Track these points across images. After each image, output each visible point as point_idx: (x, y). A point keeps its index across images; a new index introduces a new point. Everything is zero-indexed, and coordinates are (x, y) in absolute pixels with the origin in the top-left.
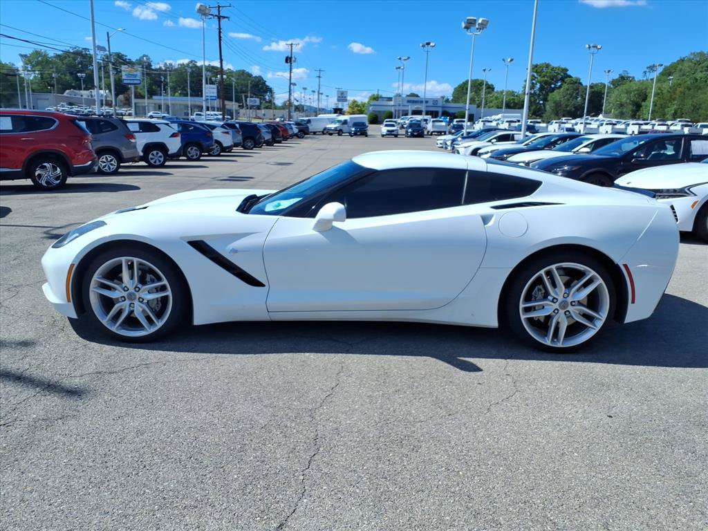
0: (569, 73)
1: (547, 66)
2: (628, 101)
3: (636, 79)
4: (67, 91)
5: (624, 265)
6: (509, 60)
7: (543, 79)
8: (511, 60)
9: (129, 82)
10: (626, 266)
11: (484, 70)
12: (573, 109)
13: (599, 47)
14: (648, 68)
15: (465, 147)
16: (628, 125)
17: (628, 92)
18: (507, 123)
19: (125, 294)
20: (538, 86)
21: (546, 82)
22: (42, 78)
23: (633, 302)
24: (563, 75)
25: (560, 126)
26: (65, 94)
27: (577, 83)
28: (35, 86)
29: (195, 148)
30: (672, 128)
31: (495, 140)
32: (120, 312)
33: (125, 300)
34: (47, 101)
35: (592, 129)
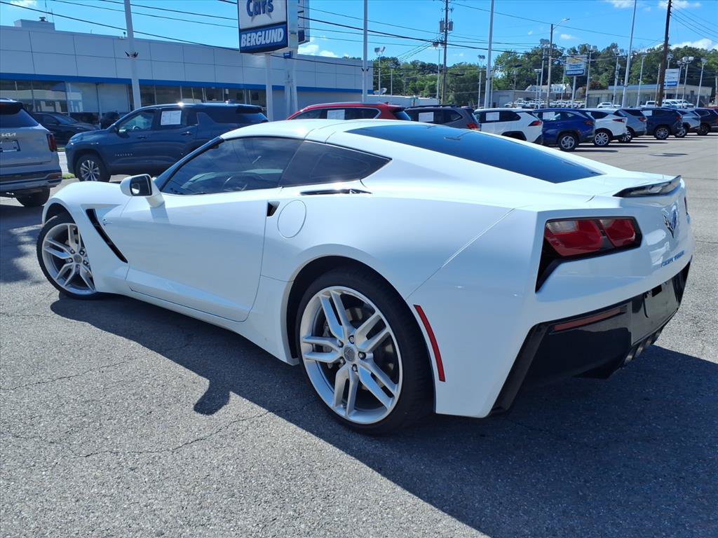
4: (529, 87)
5: (416, 306)
9: (572, 73)
10: (418, 308)
19: (72, 256)
22: (508, 76)
23: (442, 378)
26: (526, 90)
28: (500, 85)
29: (570, 137)
32: (70, 271)
33: (72, 261)
34: (507, 98)
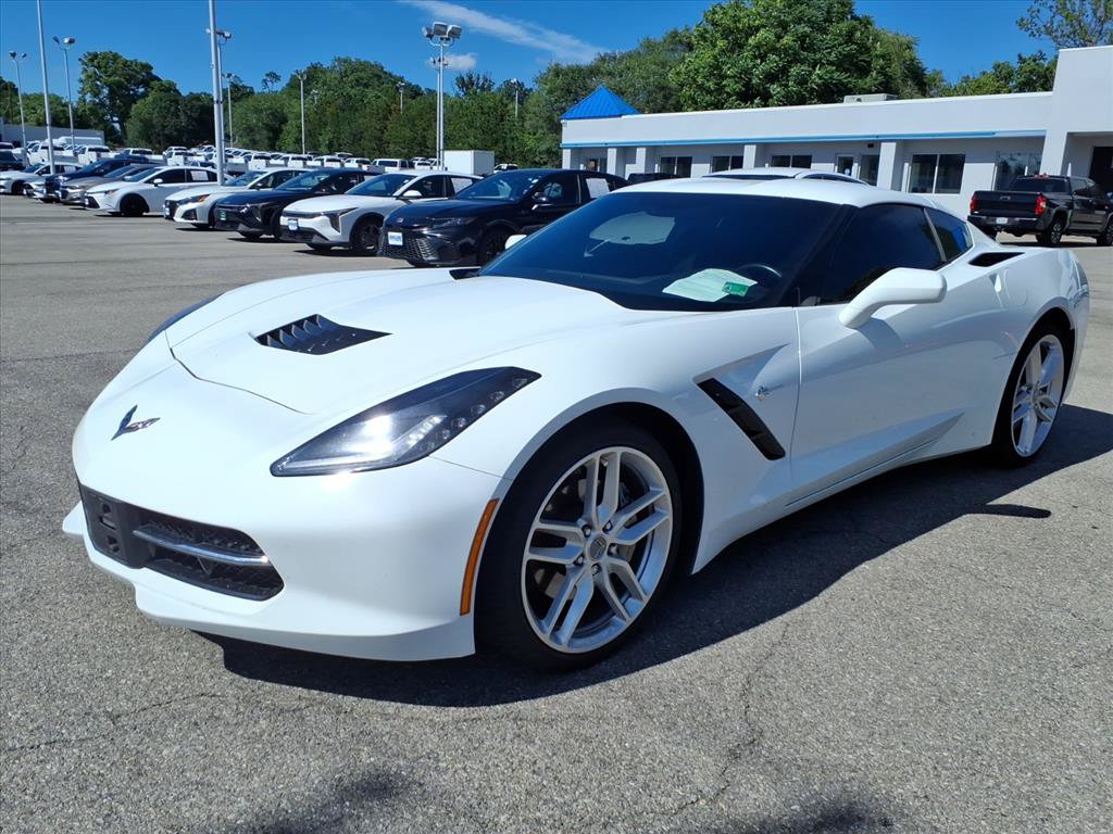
0: (154, 72)
1: (116, 57)
2: (260, 124)
3: (256, 91)
6: (66, 41)
7: (112, 79)
8: (71, 42)
11: (13, 55)
12: (175, 133)
13: (227, 34)
14: (267, 75)
15: (106, 192)
16: (249, 158)
17: (258, 111)
18: (94, 153)
20: (106, 91)
21: (120, 85)
24: (145, 76)
25: (185, 159)
27: (170, 89)
30: (347, 165)
31: (160, 180)
35: (236, 164)
